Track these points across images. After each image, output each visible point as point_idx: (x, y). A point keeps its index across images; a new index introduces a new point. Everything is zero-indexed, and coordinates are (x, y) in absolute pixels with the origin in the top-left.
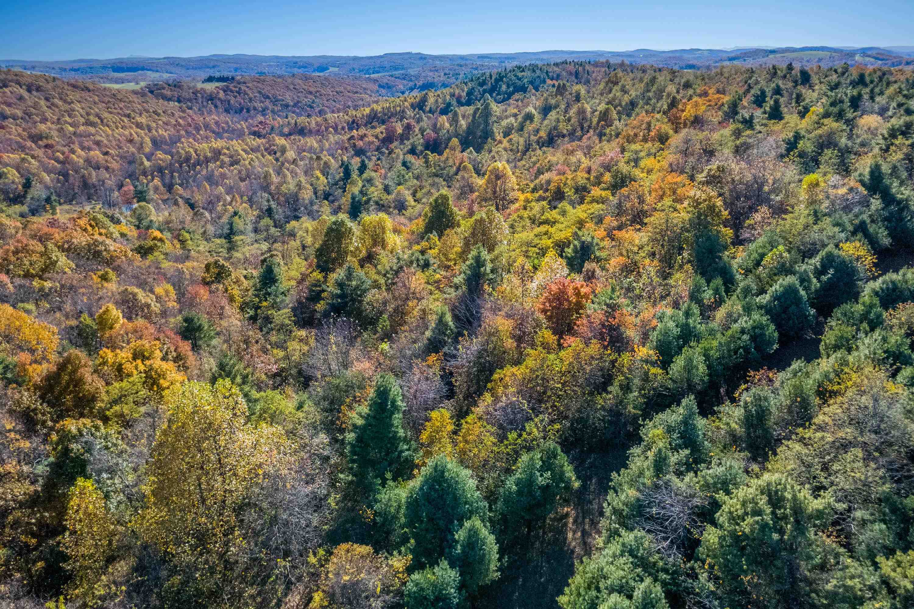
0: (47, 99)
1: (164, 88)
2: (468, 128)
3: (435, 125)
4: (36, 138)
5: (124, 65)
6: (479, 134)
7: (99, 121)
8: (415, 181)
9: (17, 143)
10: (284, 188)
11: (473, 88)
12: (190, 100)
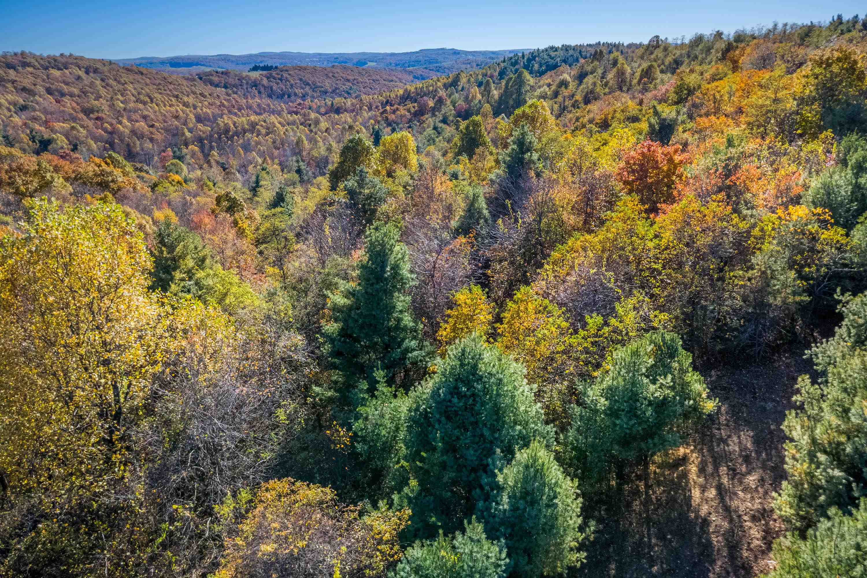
0: (103, 80)
1: (212, 75)
2: (500, 98)
3: (467, 97)
4: (88, 112)
5: (180, 61)
6: (511, 102)
7: (149, 100)
8: (446, 143)
9: (70, 114)
10: (315, 153)
11: (505, 68)
12: (235, 86)
